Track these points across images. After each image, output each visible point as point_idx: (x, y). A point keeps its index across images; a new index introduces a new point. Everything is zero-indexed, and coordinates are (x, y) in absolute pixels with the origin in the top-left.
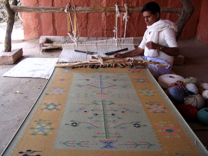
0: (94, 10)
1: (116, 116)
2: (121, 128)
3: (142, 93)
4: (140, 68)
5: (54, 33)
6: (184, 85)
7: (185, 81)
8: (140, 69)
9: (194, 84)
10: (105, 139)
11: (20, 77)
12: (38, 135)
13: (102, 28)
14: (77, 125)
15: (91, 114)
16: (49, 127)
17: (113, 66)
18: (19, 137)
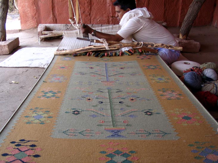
1: (124, 104)
2: (130, 116)
3: (153, 79)
4: (150, 55)
5: (54, 21)
6: (201, 71)
7: (201, 66)
8: (150, 56)
9: (212, 69)
10: (112, 127)
11: (16, 67)
12: (34, 124)
13: (107, 15)
14: (79, 113)
15: (95, 102)
16: (46, 115)
17: (119, 55)
18: (11, 126)
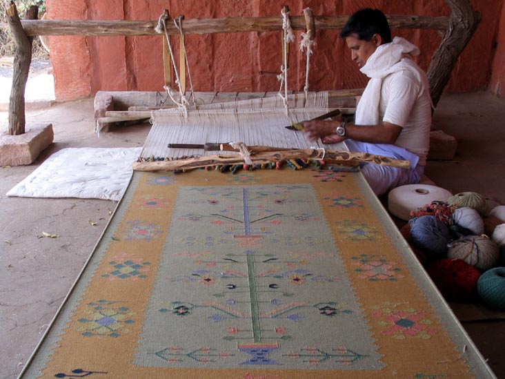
0: (227, 28)
1: (279, 289)
2: (291, 317)
3: (344, 232)
4: (342, 171)
5: (129, 81)
6: (447, 210)
7: (451, 200)
8: (343, 174)
9: (473, 208)
10: (252, 343)
11: (49, 198)
12: (98, 337)
13: (251, 68)
14: (187, 312)
15: (220, 285)
16: (121, 317)
17: (275, 166)
